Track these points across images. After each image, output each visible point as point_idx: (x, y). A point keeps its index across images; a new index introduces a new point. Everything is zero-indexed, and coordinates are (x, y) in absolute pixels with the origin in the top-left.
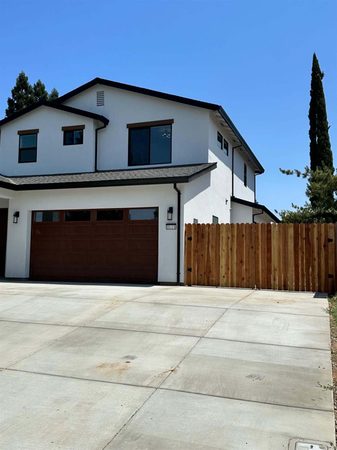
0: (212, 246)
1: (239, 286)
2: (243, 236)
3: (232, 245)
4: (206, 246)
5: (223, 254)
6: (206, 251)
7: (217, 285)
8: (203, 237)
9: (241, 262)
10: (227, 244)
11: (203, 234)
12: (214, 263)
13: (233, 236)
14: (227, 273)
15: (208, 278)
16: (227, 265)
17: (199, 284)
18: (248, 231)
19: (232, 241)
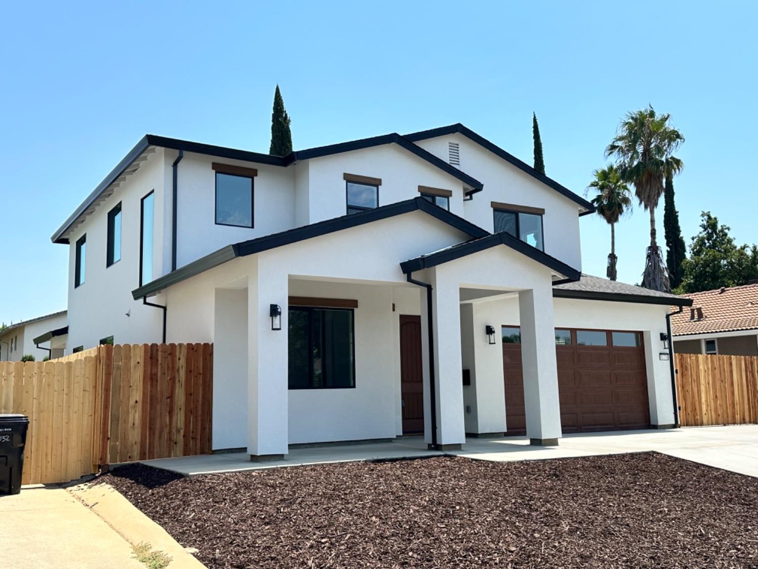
0: (694, 381)
1: (717, 424)
2: (715, 369)
3: (708, 379)
4: (690, 380)
5: (703, 388)
6: (690, 386)
7: (702, 424)
8: (686, 370)
9: (716, 397)
10: (705, 377)
11: (686, 367)
12: (697, 399)
13: (708, 369)
14: (707, 410)
15: (694, 416)
16: (706, 401)
17: (688, 424)
18: (718, 363)
19: (708, 375)
